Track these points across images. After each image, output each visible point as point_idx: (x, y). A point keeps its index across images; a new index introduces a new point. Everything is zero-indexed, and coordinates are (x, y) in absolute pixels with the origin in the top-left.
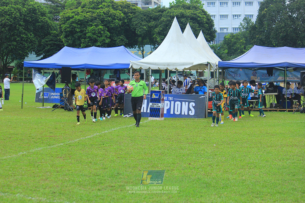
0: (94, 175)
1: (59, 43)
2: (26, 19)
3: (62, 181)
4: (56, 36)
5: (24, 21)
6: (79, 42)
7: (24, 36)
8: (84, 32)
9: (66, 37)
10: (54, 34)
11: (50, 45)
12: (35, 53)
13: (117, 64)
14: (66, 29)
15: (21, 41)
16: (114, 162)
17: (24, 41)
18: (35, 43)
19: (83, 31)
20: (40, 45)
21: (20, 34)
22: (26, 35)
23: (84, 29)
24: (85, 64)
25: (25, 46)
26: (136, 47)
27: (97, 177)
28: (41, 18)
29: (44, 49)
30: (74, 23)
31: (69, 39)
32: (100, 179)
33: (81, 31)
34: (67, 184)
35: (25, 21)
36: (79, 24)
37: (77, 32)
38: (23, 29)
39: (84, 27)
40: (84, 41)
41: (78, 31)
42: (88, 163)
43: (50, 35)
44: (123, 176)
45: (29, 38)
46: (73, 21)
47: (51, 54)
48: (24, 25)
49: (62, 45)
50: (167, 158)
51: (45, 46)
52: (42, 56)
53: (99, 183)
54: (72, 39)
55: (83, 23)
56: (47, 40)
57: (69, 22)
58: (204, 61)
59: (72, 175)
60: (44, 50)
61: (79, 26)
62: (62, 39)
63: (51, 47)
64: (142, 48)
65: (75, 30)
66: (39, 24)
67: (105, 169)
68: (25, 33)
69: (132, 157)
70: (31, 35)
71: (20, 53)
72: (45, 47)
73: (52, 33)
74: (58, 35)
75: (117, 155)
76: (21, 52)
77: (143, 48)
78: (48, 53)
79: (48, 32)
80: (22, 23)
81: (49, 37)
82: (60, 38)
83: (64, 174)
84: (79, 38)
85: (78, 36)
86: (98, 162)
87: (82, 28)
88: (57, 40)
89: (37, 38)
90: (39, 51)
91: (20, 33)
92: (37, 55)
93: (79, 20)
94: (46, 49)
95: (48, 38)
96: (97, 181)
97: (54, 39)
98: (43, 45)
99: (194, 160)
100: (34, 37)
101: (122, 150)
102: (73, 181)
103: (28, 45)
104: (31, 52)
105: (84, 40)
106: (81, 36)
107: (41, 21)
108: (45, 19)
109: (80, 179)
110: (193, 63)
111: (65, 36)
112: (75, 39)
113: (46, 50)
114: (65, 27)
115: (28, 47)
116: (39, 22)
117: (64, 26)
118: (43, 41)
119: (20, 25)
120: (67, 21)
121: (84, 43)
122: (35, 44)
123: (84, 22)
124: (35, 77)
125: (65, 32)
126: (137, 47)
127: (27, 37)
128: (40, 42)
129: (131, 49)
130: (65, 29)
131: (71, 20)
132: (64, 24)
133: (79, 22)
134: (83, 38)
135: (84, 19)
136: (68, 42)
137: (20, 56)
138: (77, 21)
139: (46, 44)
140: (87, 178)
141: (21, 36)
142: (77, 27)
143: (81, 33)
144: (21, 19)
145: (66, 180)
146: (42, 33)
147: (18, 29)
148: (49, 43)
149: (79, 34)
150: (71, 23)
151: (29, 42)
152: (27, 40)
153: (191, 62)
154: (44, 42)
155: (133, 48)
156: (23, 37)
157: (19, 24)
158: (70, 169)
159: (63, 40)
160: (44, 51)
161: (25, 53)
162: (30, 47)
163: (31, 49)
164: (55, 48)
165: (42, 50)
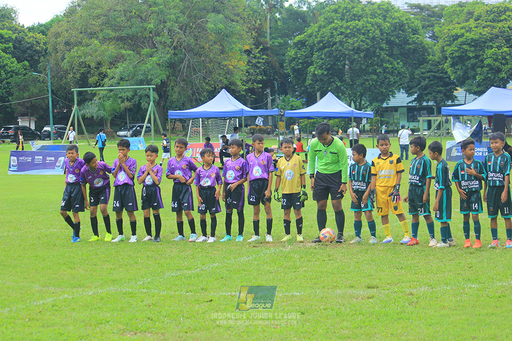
1: (441, 75)
2: (390, 39)
4: (436, 65)
5: (387, 43)
6: (473, 73)
7: (387, 65)
8: (481, 58)
9: (453, 65)
10: (433, 61)
11: (429, 78)
12: (405, 91)
14: (453, 54)
15: (384, 73)
17: (389, 73)
18: (405, 75)
19: (480, 56)
20: (412, 78)
21: (381, 63)
22: (391, 64)
23: (481, 53)
25: (391, 81)
28: (413, 38)
29: (419, 84)
30: (464, 44)
31: (458, 69)
33: (477, 57)
35: (389, 42)
36: (473, 46)
37: (469, 58)
38: (386, 54)
39: (480, 50)
40: (481, 71)
41: (471, 56)
43: (427, 63)
45: (396, 69)
46: (463, 42)
47: (431, 92)
48: (388, 49)
49: (447, 78)
51: (421, 79)
52: (416, 95)
54: (462, 69)
55: (479, 45)
56: (423, 70)
57: (457, 43)
60: (419, 86)
61: (473, 49)
62: (446, 69)
63: (430, 81)
65: (466, 55)
66: (410, 46)
68: (389, 61)
70: (398, 64)
72: (421, 82)
73: (430, 60)
74: (439, 62)
76: (384, 91)
78: (425, 90)
79: (423, 58)
80: (384, 46)
81: (426, 66)
82: (442, 67)
84: (474, 67)
85: (472, 65)
87: (477, 52)
88: (438, 71)
89: (407, 68)
90: (411, 88)
91: (382, 61)
92: (409, 93)
93: (472, 39)
94: (422, 84)
95: (424, 68)
97: (434, 69)
98: (417, 78)
100: (404, 66)
103: (394, 79)
104: (400, 89)
105: (480, 69)
106: (476, 64)
107: (413, 41)
108: (418, 38)
111: (451, 65)
112: (468, 69)
113: (422, 86)
114: (452, 51)
115: (395, 83)
116: (409, 44)
117: (450, 49)
118: (417, 72)
119: (382, 49)
120: (454, 41)
121: (480, 74)
122: (405, 77)
123: (480, 43)
124: (455, 128)
125: (451, 58)
127: (392, 68)
128: (412, 74)
130: (451, 54)
131: (460, 40)
132: (449, 45)
133: (472, 42)
134: (479, 67)
135: (480, 38)
136: (456, 72)
137: (383, 96)
138: (469, 42)
139: (422, 77)
141: (384, 65)
142: (470, 51)
143: (476, 59)
144: (383, 40)
146: (415, 60)
147: (379, 56)
148: (426, 75)
149: (473, 61)
150: (460, 45)
151: (396, 74)
152: (392, 72)
154: (418, 75)
156: (387, 68)
157: (380, 48)
159: (449, 71)
160: (419, 88)
161: (390, 91)
162: (397, 82)
163: (400, 85)
164: (435, 83)
165: (417, 86)
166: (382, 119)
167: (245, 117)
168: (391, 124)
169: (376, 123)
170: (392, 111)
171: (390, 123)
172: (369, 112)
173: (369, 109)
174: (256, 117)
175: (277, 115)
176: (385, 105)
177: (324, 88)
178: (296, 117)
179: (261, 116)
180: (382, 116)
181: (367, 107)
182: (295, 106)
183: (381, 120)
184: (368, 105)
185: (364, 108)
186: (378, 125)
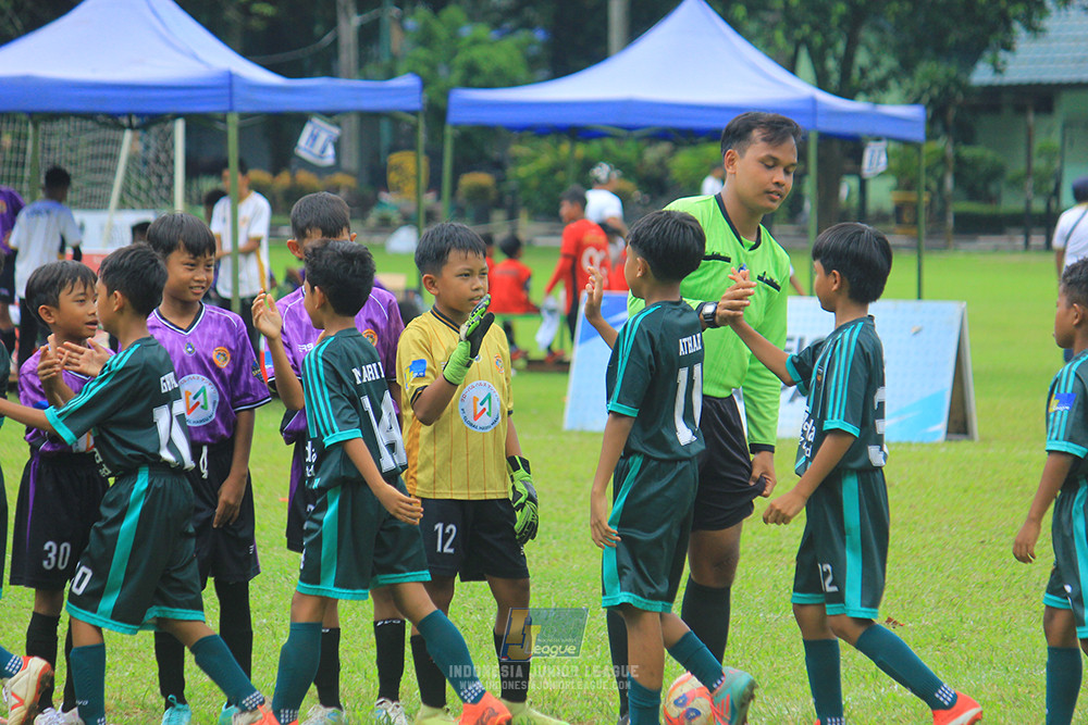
137: (974, 22)
166: (968, 152)
167: (243, 116)
168: (1016, 183)
169: (930, 171)
170: (1020, 110)
171: (1011, 173)
172: (900, 111)
173: (895, 92)
174: (300, 119)
175: (414, 113)
176: (982, 75)
178: (511, 128)
179: (329, 115)
180: (964, 134)
181: (882, 85)
182: (486, 67)
183: (959, 161)
184: (892, 74)
185: (868, 91)
186: (941, 183)
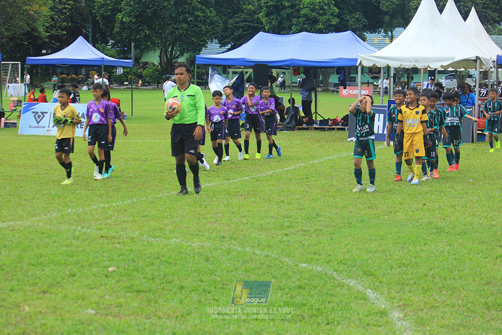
0: (284, 216)
3: (237, 224)
4: (251, 14)
6: (288, 23)
7: (199, 13)
8: (297, 7)
9: (268, 15)
10: (248, 11)
11: (243, 28)
12: (218, 41)
13: (340, 59)
14: (267, 2)
15: (196, 21)
16: (317, 201)
17: (200, 21)
18: (218, 24)
19: (296, 5)
20: (225, 28)
21: (193, 10)
22: (204, 12)
24: (291, 60)
25: (202, 31)
26: (380, 32)
27: (287, 219)
29: (233, 34)
31: (273, 19)
32: (290, 222)
33: (292, 6)
34: (244, 228)
37: (285, 7)
38: (199, 2)
40: (297, 21)
41: (286, 5)
42: (278, 202)
43: (243, 12)
44: (324, 218)
45: (208, 18)
49: (262, 28)
50: (396, 196)
51: (234, 29)
52: (229, 46)
53: (288, 227)
54: (277, 19)
56: (237, 20)
58: (472, 55)
59: (252, 216)
60: (232, 36)
62: (261, 18)
63: (244, 31)
64: (390, 33)
65: (282, 4)
67: (301, 209)
68: (201, 9)
69: (345, 196)
70: (211, 12)
71: (193, 41)
72: (234, 32)
73: (245, 9)
74: (254, 12)
75: (323, 193)
76: (195, 40)
77: (392, 33)
78: (239, 41)
79: (238, 7)
81: (241, 15)
82: (258, 17)
83: (242, 215)
84: (289, 17)
85: (287, 14)
86: (294, 201)
88: (254, 20)
89: (221, 17)
90: (225, 38)
92: (222, 44)
94: (235, 34)
95: (239, 17)
96: (286, 224)
97: (249, 18)
98: (231, 28)
99: (433, 200)
100: (217, 15)
101: (332, 185)
102: (252, 224)
103: (206, 28)
104: (212, 39)
105: (296, 19)
106: (292, 13)
109: (263, 222)
110: (454, 58)
111: (265, 14)
112: (283, 19)
113: (235, 36)
115: (207, 32)
118: (231, 21)
121: (296, 25)
122: (218, 26)
124: (213, 81)
125: (266, 7)
126: (382, 31)
127: (205, 16)
128: (225, 23)
129: (373, 34)
130: (265, 3)
134: (295, 17)
136: (271, 22)
137: (194, 45)
139: (236, 27)
140: (273, 221)
141: (196, 13)
143: (292, 8)
145: (243, 222)
146: (230, 9)
147: (191, 4)
148: (240, 24)
149: (289, 11)
151: (208, 23)
152: (205, 21)
153: (452, 56)
154: (232, 24)
155: (375, 32)
156: (199, 16)
158: (251, 210)
159: (264, 20)
160: (232, 38)
161: (201, 41)
162: (209, 31)
163: (212, 35)
164: (249, 33)
165: (230, 36)
177: (132, 36)
